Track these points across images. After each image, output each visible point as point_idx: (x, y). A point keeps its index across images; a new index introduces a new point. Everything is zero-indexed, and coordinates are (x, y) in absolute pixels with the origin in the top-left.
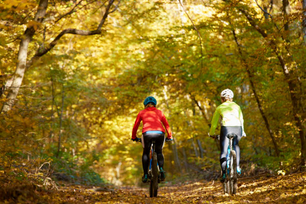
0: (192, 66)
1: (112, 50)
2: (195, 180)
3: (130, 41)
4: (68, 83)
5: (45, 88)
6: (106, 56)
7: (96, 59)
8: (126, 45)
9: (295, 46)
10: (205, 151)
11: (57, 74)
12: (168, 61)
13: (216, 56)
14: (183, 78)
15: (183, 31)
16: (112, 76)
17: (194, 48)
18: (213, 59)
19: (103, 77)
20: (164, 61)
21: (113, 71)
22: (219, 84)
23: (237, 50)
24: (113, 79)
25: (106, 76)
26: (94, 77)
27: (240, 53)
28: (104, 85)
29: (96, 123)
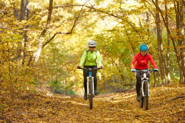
0: (111, 47)
1: (79, 40)
2: (112, 92)
3: (86, 37)
4: (60, 54)
5: (52, 56)
6: (77, 43)
7: (72, 44)
8: (84, 38)
9: (151, 38)
10: (118, 81)
11: (55, 50)
12: (101, 44)
13: (120, 42)
14: (108, 51)
15: (107, 32)
16: (79, 51)
17: (112, 39)
18: (120, 43)
19: (75, 51)
20: (99, 44)
21: (79, 48)
22: (122, 54)
23: (128, 40)
24: (79, 52)
25: (76, 51)
26: (72, 51)
27: (130, 41)
28: (75, 55)
29: (72, 70)
